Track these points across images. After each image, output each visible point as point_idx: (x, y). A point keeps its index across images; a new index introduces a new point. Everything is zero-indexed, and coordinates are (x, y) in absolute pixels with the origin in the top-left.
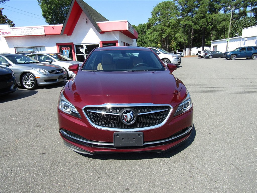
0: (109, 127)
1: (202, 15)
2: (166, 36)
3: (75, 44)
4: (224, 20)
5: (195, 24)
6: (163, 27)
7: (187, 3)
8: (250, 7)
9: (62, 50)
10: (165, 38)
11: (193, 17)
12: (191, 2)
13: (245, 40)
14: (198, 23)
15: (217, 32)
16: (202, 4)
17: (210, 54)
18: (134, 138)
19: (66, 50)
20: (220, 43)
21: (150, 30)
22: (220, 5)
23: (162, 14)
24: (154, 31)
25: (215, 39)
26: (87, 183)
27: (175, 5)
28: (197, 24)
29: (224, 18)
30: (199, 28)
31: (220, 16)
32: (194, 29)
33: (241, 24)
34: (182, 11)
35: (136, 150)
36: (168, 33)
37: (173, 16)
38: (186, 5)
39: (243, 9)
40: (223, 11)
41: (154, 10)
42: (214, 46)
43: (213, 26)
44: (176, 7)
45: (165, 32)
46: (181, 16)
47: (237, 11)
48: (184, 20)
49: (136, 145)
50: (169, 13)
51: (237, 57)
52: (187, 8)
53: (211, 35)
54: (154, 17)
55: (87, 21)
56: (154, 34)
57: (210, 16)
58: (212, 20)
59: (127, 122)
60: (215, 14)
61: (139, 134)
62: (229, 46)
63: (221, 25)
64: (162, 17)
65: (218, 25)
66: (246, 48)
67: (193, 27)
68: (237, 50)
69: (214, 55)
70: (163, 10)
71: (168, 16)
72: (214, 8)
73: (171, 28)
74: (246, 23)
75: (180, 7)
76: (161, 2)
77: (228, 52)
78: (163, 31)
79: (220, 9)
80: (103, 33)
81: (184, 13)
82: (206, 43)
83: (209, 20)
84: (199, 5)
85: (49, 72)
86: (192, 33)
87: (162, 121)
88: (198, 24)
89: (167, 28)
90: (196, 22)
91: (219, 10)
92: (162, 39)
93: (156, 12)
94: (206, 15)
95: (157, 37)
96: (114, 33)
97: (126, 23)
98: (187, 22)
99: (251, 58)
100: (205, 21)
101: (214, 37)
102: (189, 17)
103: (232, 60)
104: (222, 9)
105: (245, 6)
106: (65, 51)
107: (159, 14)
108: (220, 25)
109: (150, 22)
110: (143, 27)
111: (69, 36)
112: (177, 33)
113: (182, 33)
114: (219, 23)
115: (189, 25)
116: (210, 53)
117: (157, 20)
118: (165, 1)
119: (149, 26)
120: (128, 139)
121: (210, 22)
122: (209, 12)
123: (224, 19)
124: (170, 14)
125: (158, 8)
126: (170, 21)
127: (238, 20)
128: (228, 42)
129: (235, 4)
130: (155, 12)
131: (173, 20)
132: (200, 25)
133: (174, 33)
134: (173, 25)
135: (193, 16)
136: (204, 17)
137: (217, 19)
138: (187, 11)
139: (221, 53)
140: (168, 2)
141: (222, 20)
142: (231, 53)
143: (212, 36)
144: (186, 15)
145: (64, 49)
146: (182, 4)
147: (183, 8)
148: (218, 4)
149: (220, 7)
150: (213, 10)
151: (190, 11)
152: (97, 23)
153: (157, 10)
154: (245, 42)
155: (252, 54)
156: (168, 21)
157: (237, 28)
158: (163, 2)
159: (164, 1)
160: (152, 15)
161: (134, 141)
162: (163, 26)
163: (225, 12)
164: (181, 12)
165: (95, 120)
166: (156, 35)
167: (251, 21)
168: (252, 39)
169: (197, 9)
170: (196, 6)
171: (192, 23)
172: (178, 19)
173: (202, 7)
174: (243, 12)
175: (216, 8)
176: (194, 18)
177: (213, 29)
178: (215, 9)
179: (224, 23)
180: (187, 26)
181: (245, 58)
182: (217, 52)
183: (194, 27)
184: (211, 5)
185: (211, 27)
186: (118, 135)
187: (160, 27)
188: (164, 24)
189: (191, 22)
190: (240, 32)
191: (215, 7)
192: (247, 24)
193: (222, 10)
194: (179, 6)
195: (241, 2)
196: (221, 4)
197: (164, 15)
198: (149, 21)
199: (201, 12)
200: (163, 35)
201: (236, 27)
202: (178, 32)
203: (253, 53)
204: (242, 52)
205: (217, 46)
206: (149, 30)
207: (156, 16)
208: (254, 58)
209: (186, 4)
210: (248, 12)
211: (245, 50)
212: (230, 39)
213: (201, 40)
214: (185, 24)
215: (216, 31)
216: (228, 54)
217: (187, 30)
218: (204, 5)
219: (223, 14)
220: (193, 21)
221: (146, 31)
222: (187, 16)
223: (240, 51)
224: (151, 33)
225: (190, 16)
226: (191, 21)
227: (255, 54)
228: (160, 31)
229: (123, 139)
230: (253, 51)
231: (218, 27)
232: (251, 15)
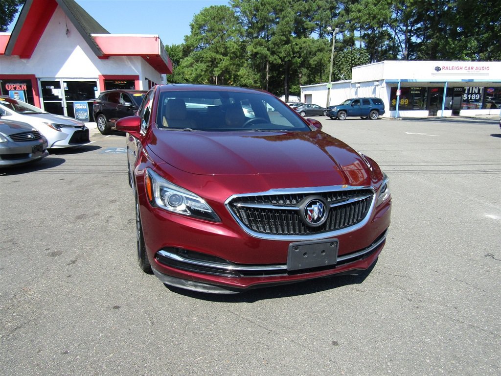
1: (284, 38)
2: (219, 73)
3: (39, 79)
4: (321, 50)
5: (273, 53)
6: (214, 55)
7: (257, 13)
8: (359, 30)
10: (217, 77)
11: (268, 41)
12: (263, 13)
13: (358, 87)
14: (278, 52)
15: (310, 70)
16: (284, 18)
17: (301, 110)
18: (323, 251)
19: (17, 92)
20: (316, 90)
21: (188, 60)
22: (312, 24)
23: (211, 30)
24: (197, 61)
25: (306, 83)
27: (235, 15)
28: (276, 54)
29: (321, 47)
30: (280, 61)
31: (313, 42)
32: (271, 62)
33: (348, 59)
34: (249, 27)
36: (225, 67)
37: (233, 35)
38: (256, 18)
39: (349, 33)
40: (318, 35)
41: (196, 21)
42: (306, 96)
43: (303, 60)
44: (238, 20)
45: (218, 65)
46: (247, 36)
47: (340, 37)
48: (253, 44)
49: (327, 263)
50: (224, 29)
51: (348, 115)
52: (257, 22)
53: (300, 75)
54: (196, 35)
55: (68, 30)
56: (196, 67)
57: (298, 40)
58: (301, 48)
59: (313, 220)
60: (305, 37)
61: (332, 243)
62: (331, 96)
63: (315, 58)
64: (213, 36)
65: (311, 58)
66: (361, 101)
67: (270, 59)
68: (348, 103)
69: (308, 110)
70: (212, 21)
71: (222, 34)
72: (303, 27)
73: (229, 58)
74: (355, 58)
75: (245, 20)
76: (208, 7)
77: (333, 107)
78: (214, 63)
79: (312, 30)
81: (251, 30)
82: (290, 90)
83: (297, 48)
84: (278, 20)
85: (11, 136)
86: (267, 69)
88: (277, 54)
89: (221, 57)
90: (274, 49)
91: (311, 32)
92: (212, 77)
93: (200, 24)
94: (291, 38)
95: (203, 73)
96: (131, 60)
97: (156, 40)
98: (259, 49)
99: (369, 118)
100: (290, 50)
101: (304, 79)
102: (262, 40)
103: (339, 119)
104: (315, 30)
105: (352, 29)
107: (206, 28)
108: (313, 59)
109: (189, 42)
110: (172, 51)
111: (24, 61)
112: (242, 68)
113: (250, 68)
114: (313, 55)
115: (263, 55)
116: (301, 107)
117: (202, 39)
118: (215, 6)
119: (187, 51)
120: (314, 253)
121: (298, 52)
122: (295, 33)
123: (320, 48)
124: (228, 30)
125: (204, 17)
126: (228, 44)
127: (342, 53)
128: (329, 89)
129: (336, 23)
130: (197, 24)
131: (232, 43)
132: (281, 55)
133: (235, 67)
134: (234, 53)
135: (268, 39)
136: (288, 42)
137: (310, 48)
138: (258, 28)
139: (320, 108)
140: (223, 8)
141: (317, 49)
142: (338, 108)
143: (301, 77)
144: (255, 35)
146: (248, 14)
147: (250, 23)
148: (310, 21)
149: (313, 27)
150: (302, 31)
151: (262, 29)
152: (93, 35)
153: (202, 21)
154: (357, 90)
155: (369, 111)
156: (223, 44)
157: (342, 66)
158: (212, 7)
159: (213, 6)
160: (192, 29)
161: (323, 256)
162: (215, 52)
163: (321, 35)
164: (247, 30)
166: (202, 70)
167: (362, 55)
168: (367, 86)
169: (274, 27)
170: (272, 21)
171: (267, 52)
172: (242, 42)
173: (284, 22)
174: (350, 38)
175: (307, 29)
176: (270, 42)
177: (302, 64)
178: (305, 29)
179: (320, 55)
180: (258, 56)
181: (359, 118)
182: (313, 105)
183: (271, 58)
184: (298, 22)
185: (299, 60)
186: (296, 247)
187: (209, 54)
188: (217, 49)
189: (266, 49)
190: (346, 73)
191: (306, 26)
192: (356, 60)
193: (316, 32)
194: (243, 18)
195: (346, 21)
196: (314, 22)
197: (216, 32)
198: (186, 40)
199: (282, 32)
200: (216, 69)
201: (340, 63)
202: (242, 66)
203: (371, 109)
204: (355, 107)
205: (310, 95)
206: (186, 59)
207: (200, 32)
208: (373, 118)
209: (255, 15)
210: (357, 39)
211: (359, 104)
212: (333, 84)
213: (284, 84)
214: (255, 52)
215: (307, 68)
216: (334, 110)
217: (258, 63)
218: (286, 19)
219: (318, 39)
220: (269, 48)
221: (181, 60)
222: (257, 37)
223: (352, 105)
224: (191, 65)
225: (263, 38)
226: (265, 47)
227: (374, 111)
228: (209, 61)
229: (305, 254)
230: (372, 106)
231: (311, 61)
232: (361, 46)
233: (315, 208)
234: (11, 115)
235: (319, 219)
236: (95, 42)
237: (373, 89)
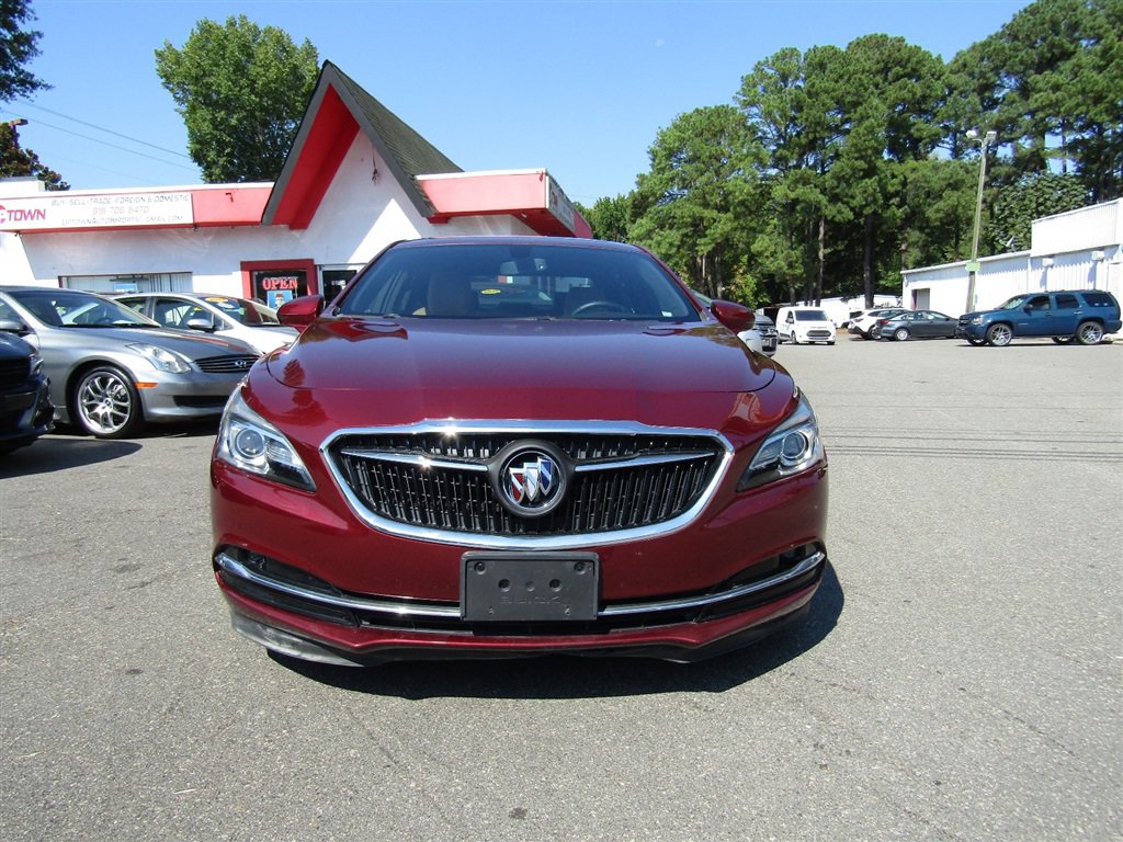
0: (439, 526)
1: (861, 164)
2: (710, 248)
3: (320, 266)
4: (955, 186)
5: (834, 199)
6: (698, 210)
7: (798, 115)
8: (1057, 134)
9: (265, 292)
10: (707, 257)
11: (824, 173)
12: (814, 112)
13: (1047, 267)
14: (847, 196)
15: (927, 234)
16: (862, 119)
17: (898, 325)
18: (554, 583)
19: (281, 292)
20: (940, 278)
21: (645, 223)
22: (935, 128)
23: (694, 159)
24: (662, 227)
25: (918, 264)
26: (325, 790)
27: (749, 124)
28: (841, 200)
29: (955, 178)
30: (851, 216)
31: (936, 168)
32: (829, 218)
33: (1026, 202)
34: (779, 146)
35: (564, 640)
36: (721, 235)
37: (741, 165)
38: (795, 125)
39: (1029, 141)
40: (950, 152)
41: (663, 141)
42: (915, 293)
43: (909, 211)
44: (754, 133)
45: (708, 232)
46: (774, 167)
47: (1005, 152)
48: (788, 182)
49: (567, 613)
50: (723, 153)
51: (1016, 335)
52: (798, 134)
53: (903, 247)
54: (662, 170)
55: (376, 172)
56: (659, 238)
57: (897, 168)
58: (904, 184)
59: (526, 501)
60: (916, 159)
61: (580, 564)
62: (977, 290)
63: (941, 204)
64: (696, 171)
65: (930, 205)
66: (1052, 297)
67: (827, 212)
68: (1015, 304)
69: (914, 326)
70: (697, 140)
71: (718, 164)
72: (910, 136)
73: (732, 216)
74: (1046, 200)
75: (771, 131)
76: (689, 111)
77: (977, 315)
78: (698, 227)
79: (935, 141)
80: (442, 219)
81: (785, 153)
82: (882, 282)
83: (893, 185)
84: (847, 126)
85: (198, 362)
86: (821, 236)
87: (687, 504)
88: (845, 199)
89: (714, 214)
90: (838, 191)
91: (933, 148)
92: (694, 258)
93: (670, 149)
94: (879, 163)
95: (674, 250)
96: (491, 223)
97: (541, 179)
98: (800, 191)
99: (1076, 340)
100: (875, 190)
101: (916, 253)
102: (809, 172)
103: (993, 345)
104: (943, 142)
105: (1040, 131)
106: (278, 296)
107: (682, 156)
108: (935, 207)
109: (646, 188)
110: (617, 210)
111: (296, 234)
112: (760, 236)
113: (779, 234)
114: (933, 199)
115: (809, 204)
116: (899, 318)
117: (672, 179)
118: (705, 108)
119: (640, 205)
120: (529, 584)
121: (896, 194)
122: (890, 152)
123: (951, 181)
124: (730, 157)
125: (678, 134)
126: (730, 186)
127: (1011, 188)
128: (972, 273)
129: (994, 122)
130: (665, 149)
131: (739, 182)
132: (854, 203)
133: (744, 234)
134: (742, 203)
135: (823, 168)
136: (871, 171)
137: (926, 181)
138: (800, 146)
139: (948, 319)
140: (722, 112)
141: (945, 183)
142: (988, 317)
143: (906, 251)
144: (793, 163)
145: (274, 287)
146: (778, 117)
147: (780, 136)
148: (928, 121)
149: (937, 135)
150: (906, 143)
151: (812, 146)
152: (419, 177)
153: (674, 141)
154: (1045, 275)
155: (1077, 323)
156: (719, 188)
157: (1010, 220)
158: (697, 110)
159: (701, 108)
160: (654, 160)
161: (556, 594)
162: (700, 205)
163: (957, 152)
164: (774, 151)
165: (377, 499)
166: (671, 245)
167: (1065, 190)
168: (1073, 262)
169: (839, 140)
170: (837, 130)
171: (821, 196)
172: (762, 179)
173: (861, 130)
174: (1033, 154)
175: (920, 139)
176: (828, 176)
177: (909, 221)
178: (916, 141)
179: (951, 198)
180: (798, 208)
181: (1050, 341)
182: (929, 312)
183: (830, 211)
184: (897, 126)
185: (899, 213)
186: (479, 563)
187: (687, 210)
188: (704, 197)
189: (818, 190)
190: (1022, 235)
191: (916, 135)
192: (1049, 203)
193: (945, 145)
194: (766, 129)
195: (1020, 115)
196: (939, 123)
197: (703, 163)
198: (640, 184)
199: (859, 151)
200: (702, 241)
201: (1007, 212)
202: (762, 232)
203: (1080, 318)
204: (1036, 314)
205: (927, 291)
206: (639, 221)
207: (672, 166)
208: (1085, 341)
209: (793, 119)
210: (1052, 154)
211: (1047, 306)
212: (982, 263)
213: (862, 268)
214: (793, 200)
215: (921, 229)
216: (978, 321)
217: (798, 222)
218: (867, 123)
219: (949, 162)
220: (826, 189)
221: (628, 226)
222: (798, 166)
223: (1027, 310)
224: (649, 234)
225: (811, 168)
226: (816, 186)
227: (1091, 324)
228: (686, 225)
229: (503, 583)
230: (1082, 311)
231: (930, 213)
232: (1065, 169)
233: (532, 471)
234: (231, 328)
235: (541, 498)
236: (423, 192)
237: (1088, 271)
